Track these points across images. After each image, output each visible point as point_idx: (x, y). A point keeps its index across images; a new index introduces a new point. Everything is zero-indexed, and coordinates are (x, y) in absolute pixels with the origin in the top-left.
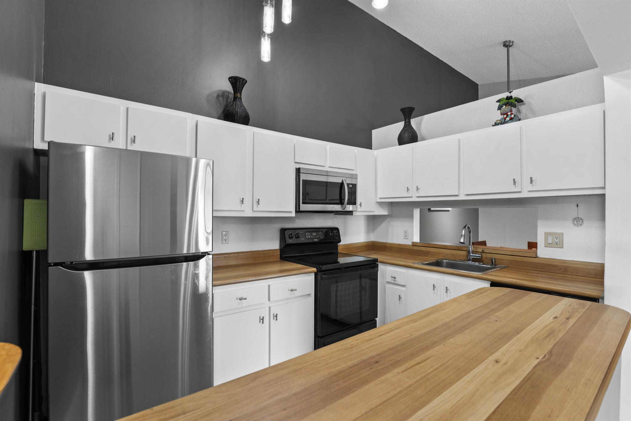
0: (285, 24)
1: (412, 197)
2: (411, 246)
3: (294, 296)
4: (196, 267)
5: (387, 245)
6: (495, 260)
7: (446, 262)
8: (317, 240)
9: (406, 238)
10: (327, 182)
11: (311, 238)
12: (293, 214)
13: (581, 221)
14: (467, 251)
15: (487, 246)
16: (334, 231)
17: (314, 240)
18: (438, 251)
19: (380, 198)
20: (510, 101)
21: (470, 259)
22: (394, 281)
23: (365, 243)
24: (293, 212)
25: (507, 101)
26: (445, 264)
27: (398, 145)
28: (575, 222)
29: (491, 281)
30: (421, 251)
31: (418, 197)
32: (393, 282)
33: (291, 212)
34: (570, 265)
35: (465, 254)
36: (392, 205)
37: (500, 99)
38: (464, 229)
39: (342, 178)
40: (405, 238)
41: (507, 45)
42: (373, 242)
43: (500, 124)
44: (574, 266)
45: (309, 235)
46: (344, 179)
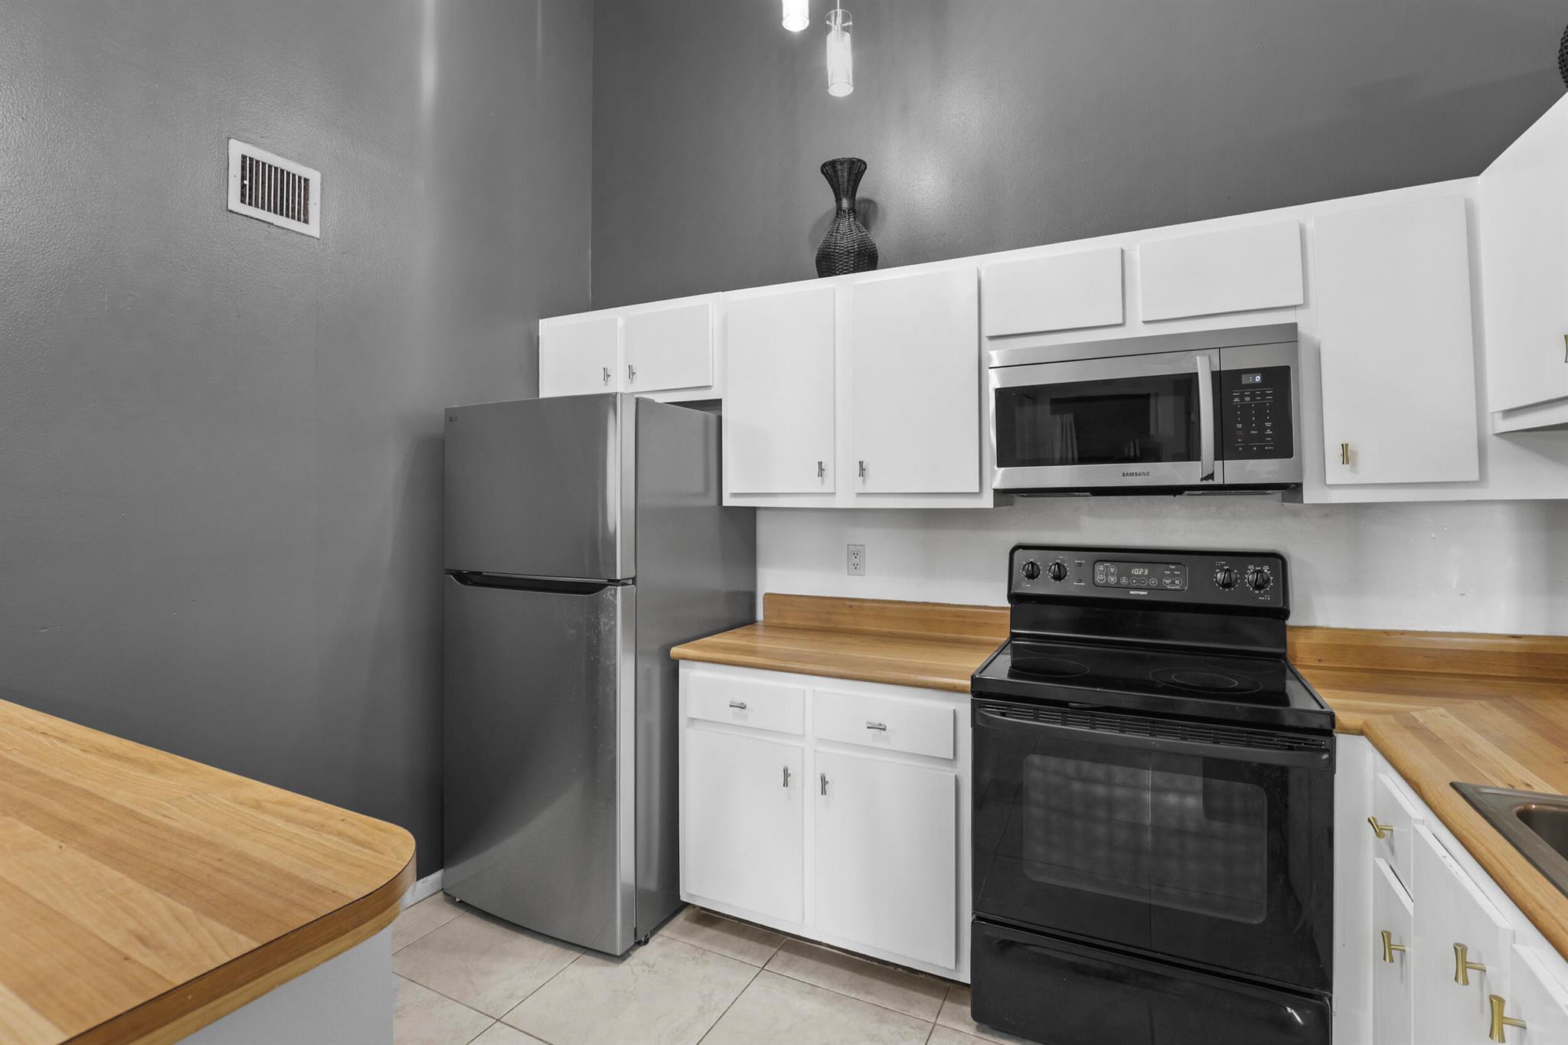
0: (794, 33)
3: (887, 747)
4: (596, 610)
11: (1118, 586)
12: (987, 501)
16: (1250, 568)
17: (1132, 592)
19: (1509, 413)
24: (984, 496)
33: (977, 495)
45: (1112, 574)
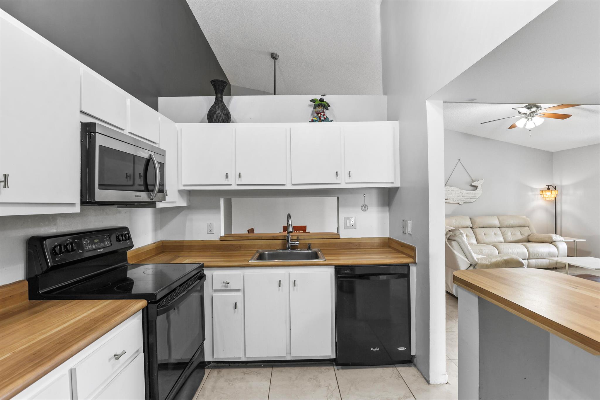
1: (231, 185)
2: (219, 241)
3: (119, 366)
5: (184, 244)
6: (311, 245)
7: (268, 253)
8: (102, 250)
9: (212, 233)
10: (134, 156)
11: (93, 249)
12: (77, 209)
13: (367, 207)
14: (286, 239)
15: (255, 233)
16: (124, 233)
17: (98, 251)
18: (252, 243)
19: (185, 185)
20: (323, 103)
21: (289, 247)
22: (226, 287)
23: (154, 244)
24: (76, 205)
25: (320, 102)
26: (267, 256)
27: (207, 122)
28: (364, 208)
29: (335, 265)
30: (232, 245)
31: (238, 185)
32: (224, 288)
33: (73, 204)
34: (362, 242)
35: (281, 243)
36: (190, 193)
37: (313, 99)
38: (290, 218)
39: (150, 153)
40: (210, 233)
41: (274, 57)
42: (162, 242)
43: (317, 121)
44: (364, 241)
45: (89, 244)
46: (153, 154)
